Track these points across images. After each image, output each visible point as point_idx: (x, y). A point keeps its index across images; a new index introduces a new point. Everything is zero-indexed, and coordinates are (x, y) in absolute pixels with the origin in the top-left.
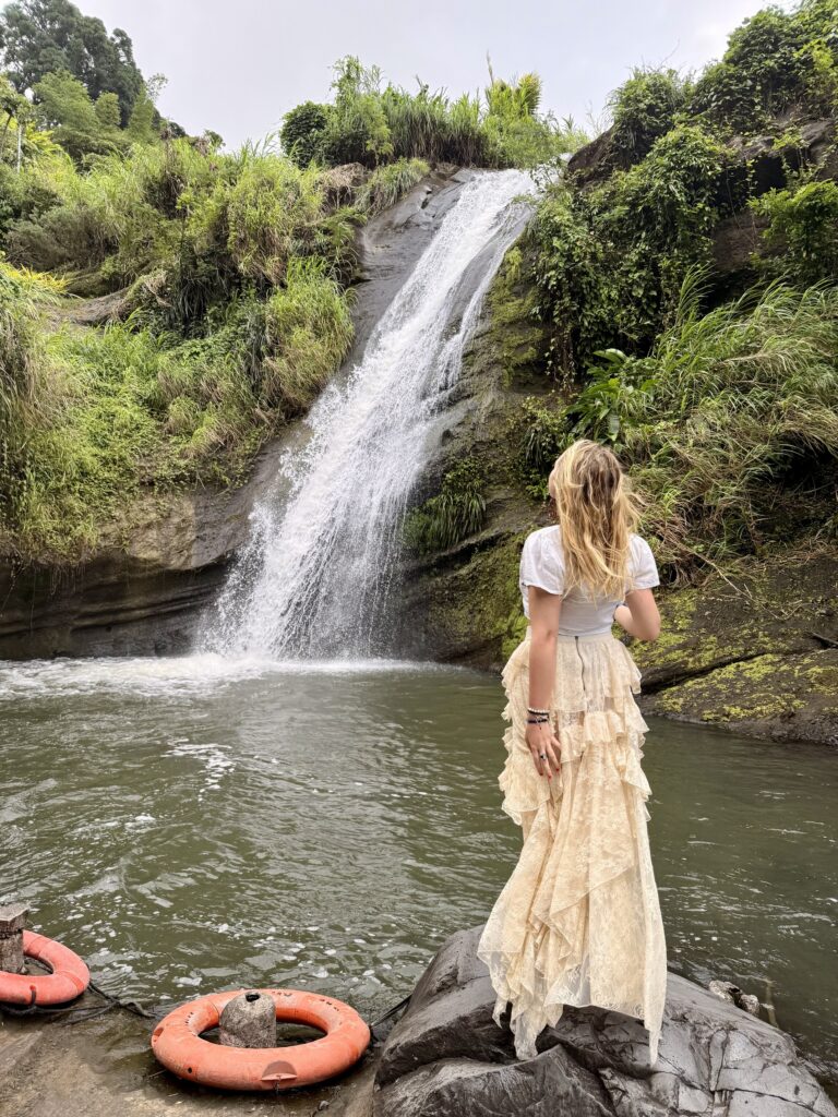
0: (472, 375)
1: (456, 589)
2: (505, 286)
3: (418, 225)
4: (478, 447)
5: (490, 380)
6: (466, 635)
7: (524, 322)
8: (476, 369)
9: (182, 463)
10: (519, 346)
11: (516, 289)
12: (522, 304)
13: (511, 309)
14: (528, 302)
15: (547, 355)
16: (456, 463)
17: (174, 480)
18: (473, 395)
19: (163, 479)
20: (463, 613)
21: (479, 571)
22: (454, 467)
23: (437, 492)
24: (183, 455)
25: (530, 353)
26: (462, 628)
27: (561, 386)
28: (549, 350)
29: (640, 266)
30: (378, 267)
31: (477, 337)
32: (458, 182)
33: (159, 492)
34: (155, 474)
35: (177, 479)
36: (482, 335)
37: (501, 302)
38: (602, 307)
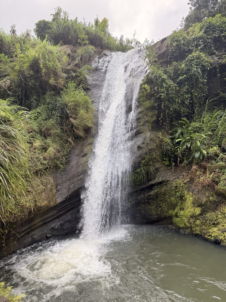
0: (141, 126)
1: (150, 199)
2: (144, 96)
3: (100, 70)
4: (150, 151)
5: (146, 128)
6: (156, 215)
7: (152, 108)
8: (141, 124)
9: (45, 162)
10: (152, 116)
11: (147, 97)
12: (150, 102)
13: (147, 104)
14: (152, 102)
15: (160, 119)
16: (145, 157)
17: (44, 170)
18: (142, 132)
19: (40, 170)
20: (154, 207)
21: (159, 194)
22: (144, 158)
23: (139, 167)
24: (45, 159)
25: (155, 118)
26: (154, 213)
27: (166, 129)
28: (161, 118)
29: (187, 93)
30: (92, 84)
31: (139, 113)
32: (107, 55)
33: (41, 176)
34: (37, 169)
35: (46, 169)
36: (141, 113)
37: (143, 101)
38: (176, 105)
